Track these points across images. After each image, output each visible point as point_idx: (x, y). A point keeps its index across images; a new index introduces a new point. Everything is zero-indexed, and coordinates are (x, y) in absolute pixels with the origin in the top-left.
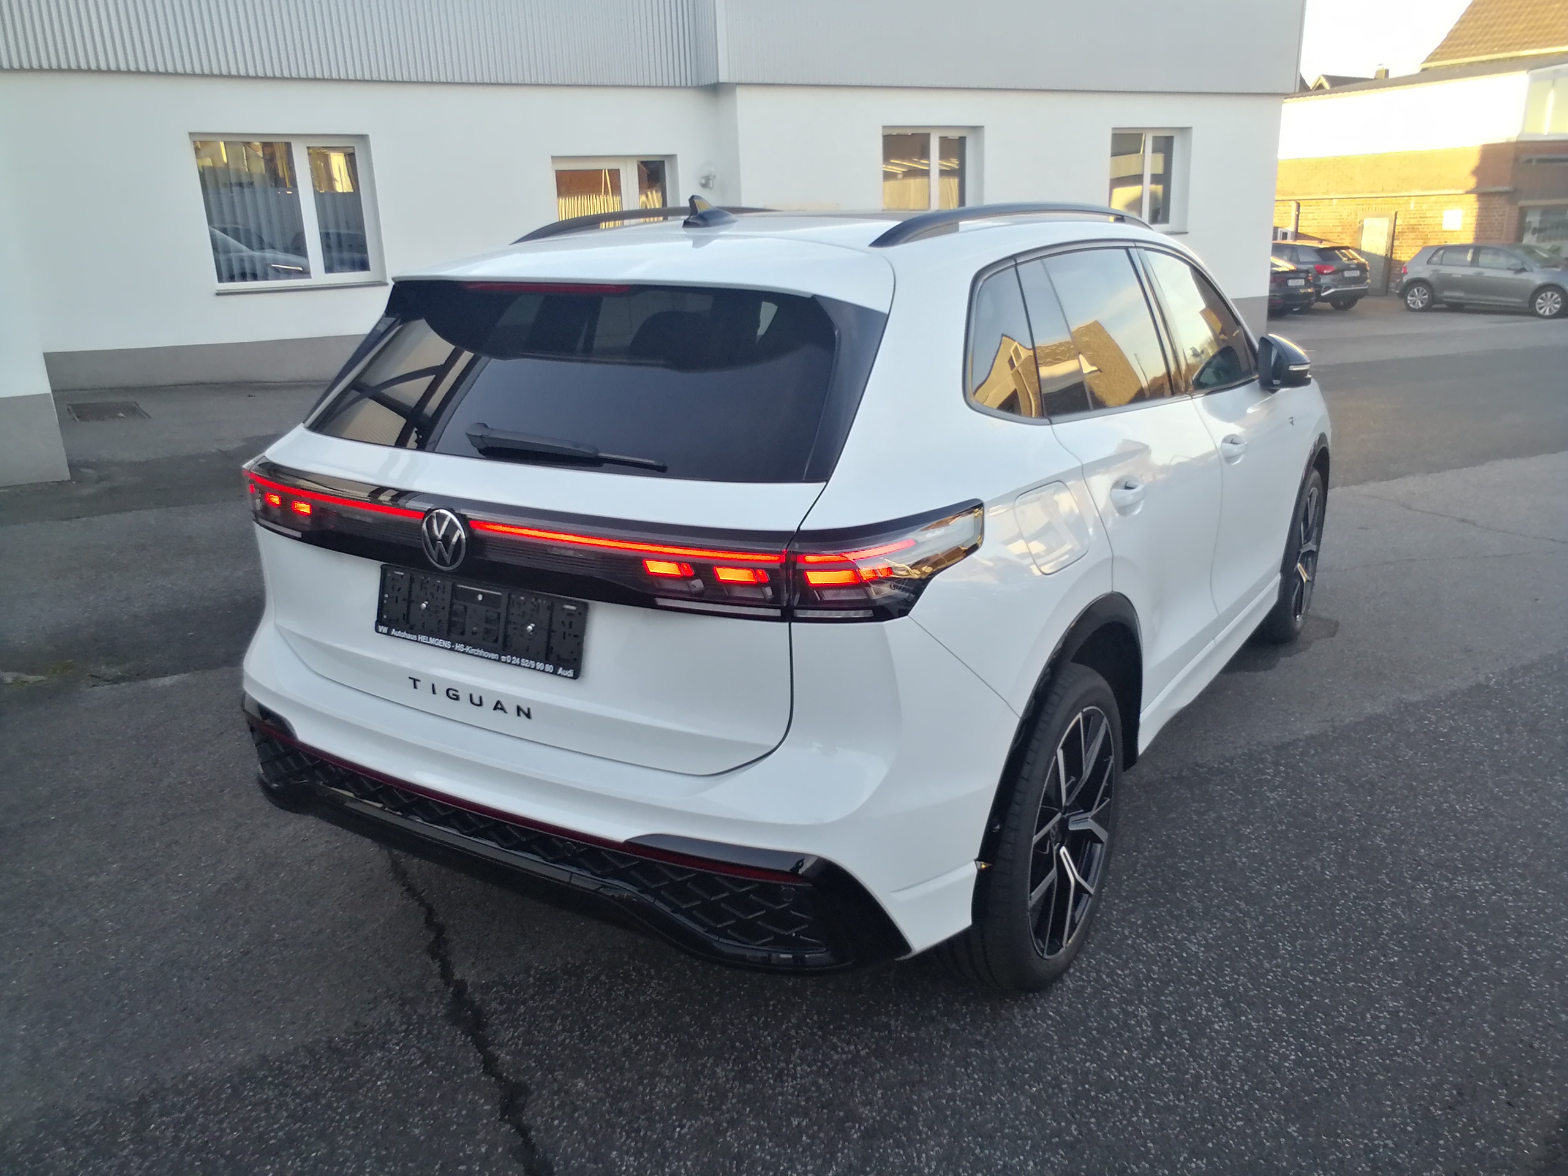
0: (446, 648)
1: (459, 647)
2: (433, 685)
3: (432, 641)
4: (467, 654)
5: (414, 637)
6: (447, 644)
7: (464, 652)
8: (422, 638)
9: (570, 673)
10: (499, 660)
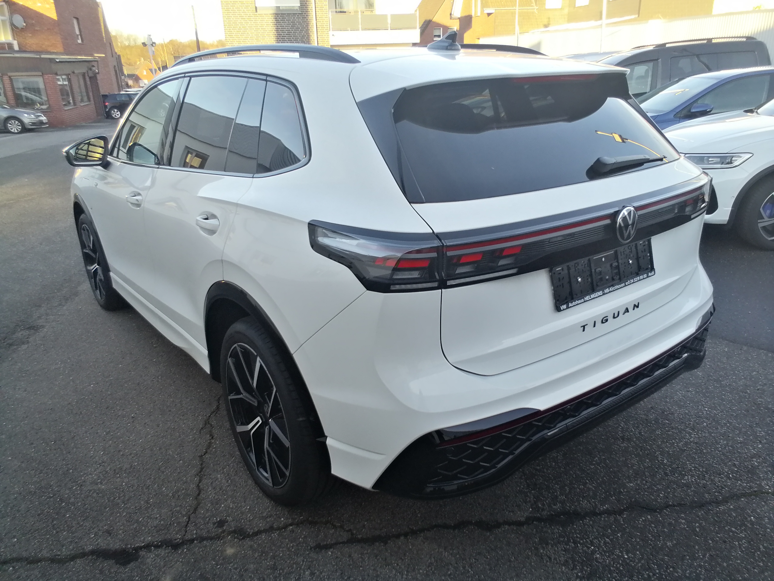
0: (601, 296)
1: (607, 290)
2: (595, 322)
3: (593, 296)
4: (611, 291)
5: (583, 300)
6: (600, 293)
7: (610, 292)
8: (587, 298)
9: (653, 272)
10: (626, 286)
